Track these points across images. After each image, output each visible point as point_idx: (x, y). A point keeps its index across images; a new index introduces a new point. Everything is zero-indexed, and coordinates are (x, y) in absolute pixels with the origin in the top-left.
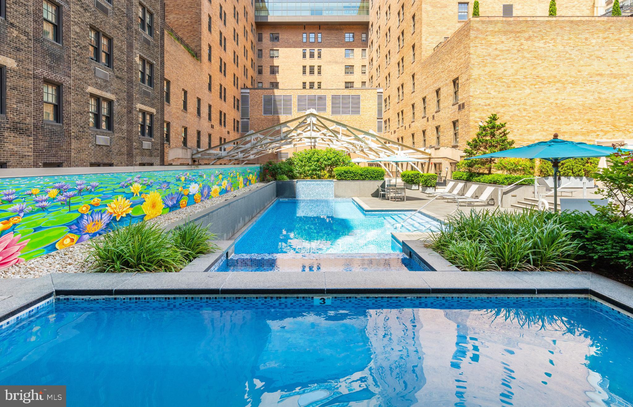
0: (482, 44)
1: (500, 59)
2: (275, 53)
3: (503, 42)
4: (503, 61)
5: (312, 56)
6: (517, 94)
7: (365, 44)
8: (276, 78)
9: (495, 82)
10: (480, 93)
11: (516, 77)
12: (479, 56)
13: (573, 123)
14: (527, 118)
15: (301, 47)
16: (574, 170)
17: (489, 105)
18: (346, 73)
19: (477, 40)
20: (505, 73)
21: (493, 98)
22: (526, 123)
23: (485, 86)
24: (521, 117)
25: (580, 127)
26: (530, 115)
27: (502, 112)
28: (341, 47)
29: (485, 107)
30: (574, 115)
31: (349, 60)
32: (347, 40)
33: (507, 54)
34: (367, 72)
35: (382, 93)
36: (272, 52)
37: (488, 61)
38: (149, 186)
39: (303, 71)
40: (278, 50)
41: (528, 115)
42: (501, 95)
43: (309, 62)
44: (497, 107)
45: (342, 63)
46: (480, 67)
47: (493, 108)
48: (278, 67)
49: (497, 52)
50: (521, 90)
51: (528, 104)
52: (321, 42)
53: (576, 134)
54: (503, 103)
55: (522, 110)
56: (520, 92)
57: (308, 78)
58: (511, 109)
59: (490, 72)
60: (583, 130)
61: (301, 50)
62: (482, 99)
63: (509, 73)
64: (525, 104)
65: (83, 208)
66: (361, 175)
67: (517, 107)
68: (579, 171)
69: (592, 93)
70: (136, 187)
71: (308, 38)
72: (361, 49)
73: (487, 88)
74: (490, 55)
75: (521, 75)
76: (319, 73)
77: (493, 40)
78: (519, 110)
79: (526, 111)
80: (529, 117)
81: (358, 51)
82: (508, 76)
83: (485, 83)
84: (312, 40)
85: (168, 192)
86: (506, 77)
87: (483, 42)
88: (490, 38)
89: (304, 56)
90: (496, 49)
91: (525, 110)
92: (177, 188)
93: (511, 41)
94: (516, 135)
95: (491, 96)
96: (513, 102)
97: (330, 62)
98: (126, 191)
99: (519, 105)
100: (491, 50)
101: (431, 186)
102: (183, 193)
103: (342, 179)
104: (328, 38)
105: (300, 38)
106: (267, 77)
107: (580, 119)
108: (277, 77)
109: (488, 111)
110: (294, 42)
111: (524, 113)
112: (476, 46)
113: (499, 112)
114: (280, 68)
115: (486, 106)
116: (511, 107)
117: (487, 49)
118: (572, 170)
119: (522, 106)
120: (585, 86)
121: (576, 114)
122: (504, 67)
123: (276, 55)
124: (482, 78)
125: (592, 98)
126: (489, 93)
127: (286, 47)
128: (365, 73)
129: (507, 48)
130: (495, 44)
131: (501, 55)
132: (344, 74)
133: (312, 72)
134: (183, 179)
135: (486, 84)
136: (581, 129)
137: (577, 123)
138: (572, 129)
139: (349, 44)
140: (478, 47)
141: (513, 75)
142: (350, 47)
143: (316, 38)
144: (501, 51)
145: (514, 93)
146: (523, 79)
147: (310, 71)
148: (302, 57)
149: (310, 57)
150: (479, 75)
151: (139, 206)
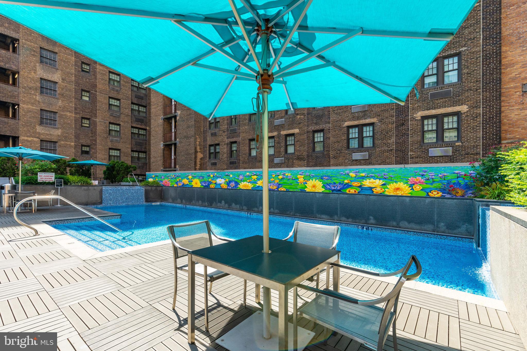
38: (195, 177)
65: (178, 180)
70: (190, 177)
85: (203, 180)
92: (208, 179)
98: (187, 177)
102: (211, 182)
134: (212, 176)
151: (191, 182)
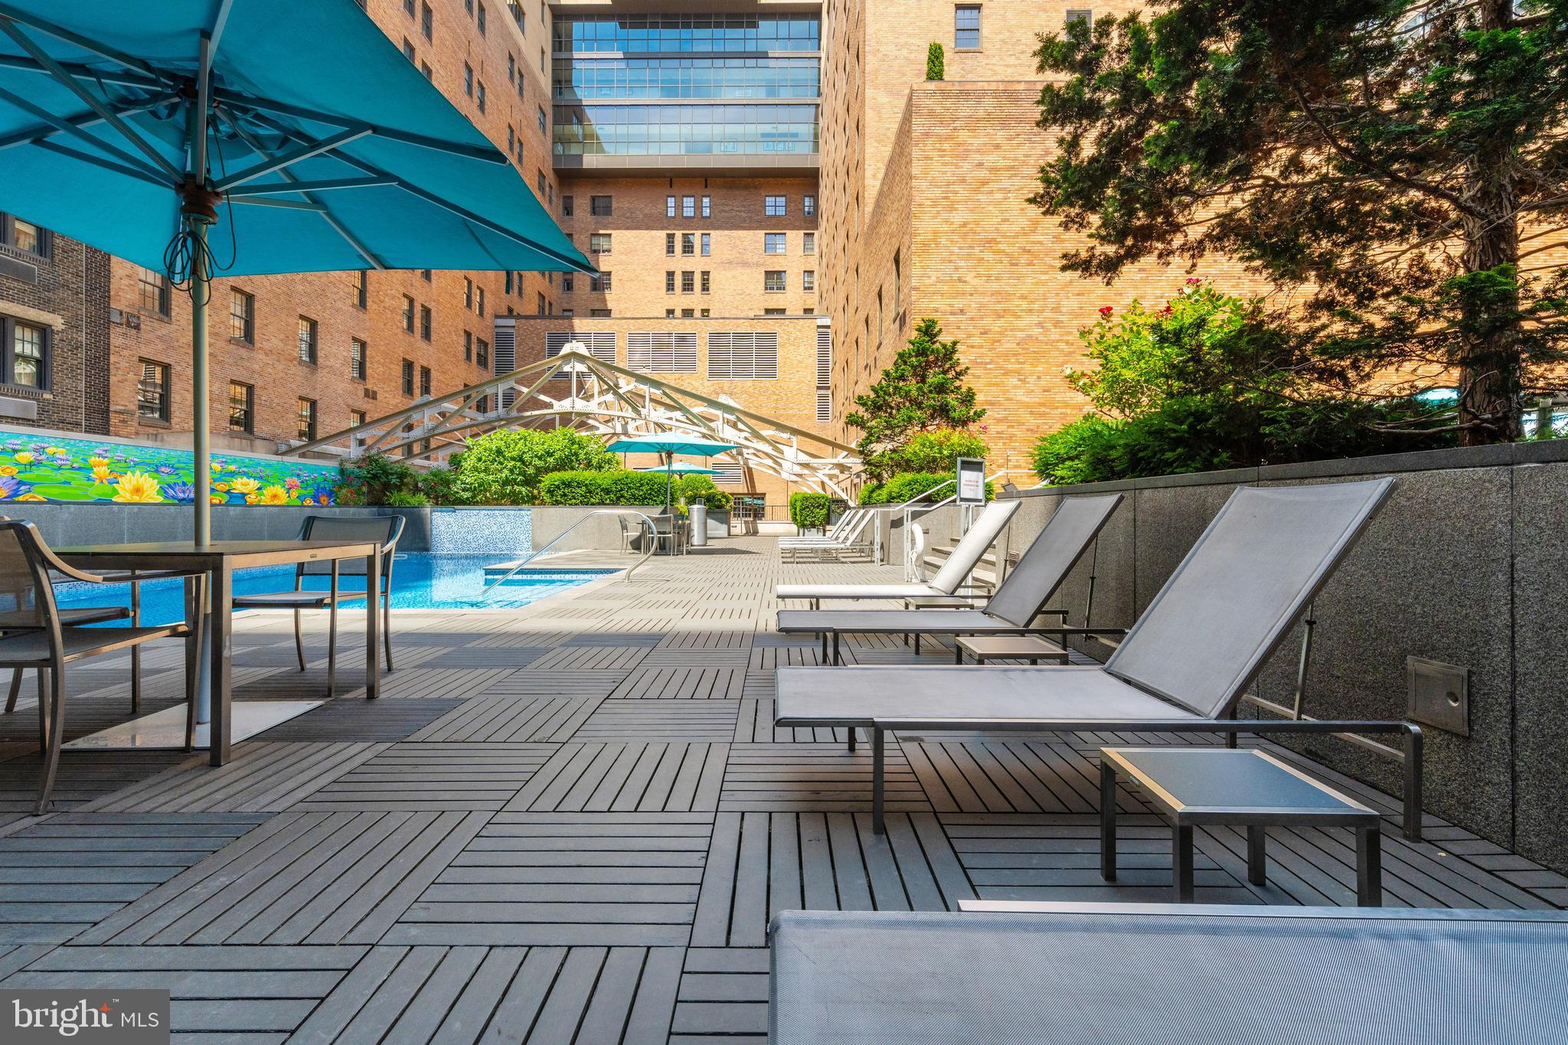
0: (944, 150)
1: (991, 192)
2: (603, 243)
3: (997, 147)
4: (998, 196)
5: (688, 248)
6: (1037, 284)
7: (810, 222)
8: (604, 301)
9: (977, 250)
10: (939, 281)
11: (1032, 238)
12: (933, 183)
14: (1062, 346)
15: (662, 229)
17: (962, 311)
18: (766, 289)
19: (930, 141)
20: (1005, 227)
21: (972, 295)
22: (1061, 359)
23: (950, 261)
24: (1047, 344)
26: (1070, 338)
27: (997, 329)
28: (756, 229)
29: (952, 318)
31: (775, 259)
32: (770, 211)
33: (1010, 178)
34: (816, 286)
35: (828, 327)
36: (595, 241)
37: (959, 197)
39: (668, 285)
40: (610, 235)
41: (1065, 338)
42: (995, 286)
43: (680, 263)
44: (982, 318)
45: (758, 265)
46: (938, 212)
47: (972, 319)
48: (609, 274)
49: (983, 174)
50: (1046, 273)
51: (1064, 310)
52: (709, 218)
54: (999, 307)
55: (1049, 325)
56: (1043, 277)
57: (680, 300)
58: (1021, 324)
59: (965, 225)
61: (663, 234)
62: (942, 295)
63: (1016, 228)
64: (1056, 309)
66: (607, 491)
67: (1035, 319)
69: (1234, 282)
71: (679, 207)
72: (802, 232)
73: (956, 269)
74: (963, 181)
75: (1047, 234)
76: (705, 288)
77: (970, 141)
78: (1040, 325)
79: (1061, 327)
80: (1067, 343)
81: (795, 237)
82: (1010, 237)
83: (952, 253)
84: (689, 212)
86: (1006, 237)
87: (946, 146)
88: (963, 135)
89: (670, 249)
90: (980, 164)
91: (1057, 324)
93: (1019, 145)
94: (1033, 391)
95: (968, 288)
96: (1024, 305)
97: (730, 263)
99: (1043, 311)
100: (966, 166)
101: (813, 525)
103: (557, 503)
104: (727, 209)
105: (661, 207)
106: (584, 297)
108: (608, 297)
109: (958, 328)
110: (645, 215)
111: (1055, 334)
112: (927, 158)
113: (990, 330)
114: (613, 277)
115: (952, 313)
116: (1020, 317)
117: (957, 166)
119: (1050, 315)
120: (1215, 261)
122: (1002, 212)
123: (606, 247)
124: (943, 241)
126: (960, 280)
127: (627, 229)
128: (812, 288)
129: (1008, 163)
130: (978, 151)
131: (994, 181)
132: (763, 292)
133: (688, 286)
135: (953, 258)
139: (774, 221)
140: (931, 159)
141: (1025, 234)
142: (776, 225)
143: (698, 207)
144: (994, 170)
145: (1029, 280)
146: (1053, 243)
147: (684, 284)
148: (665, 251)
149: (684, 252)
150: (935, 233)
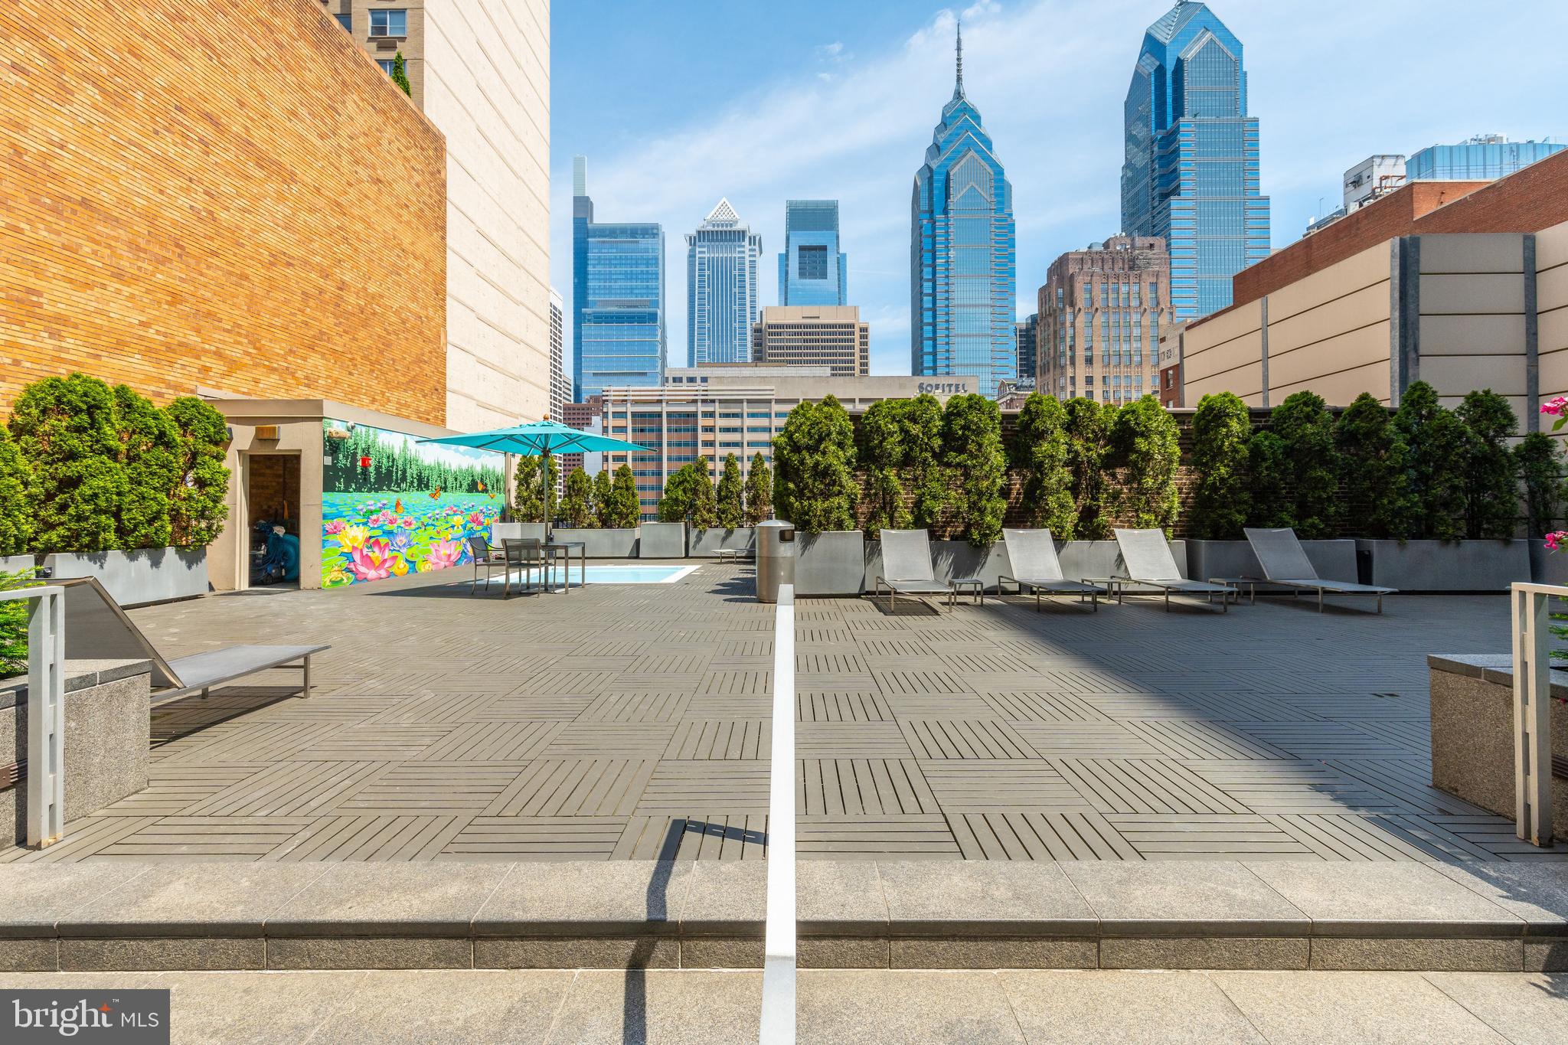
13: (104, 286)
16: (125, 516)
25: (135, 317)
30: (109, 246)
53: (120, 346)
60: (151, 333)
68: (150, 522)
107: (136, 279)
118: (117, 515)
121: (122, 249)
125: (183, 201)
136: (142, 324)
137: (127, 290)
138: (99, 312)
